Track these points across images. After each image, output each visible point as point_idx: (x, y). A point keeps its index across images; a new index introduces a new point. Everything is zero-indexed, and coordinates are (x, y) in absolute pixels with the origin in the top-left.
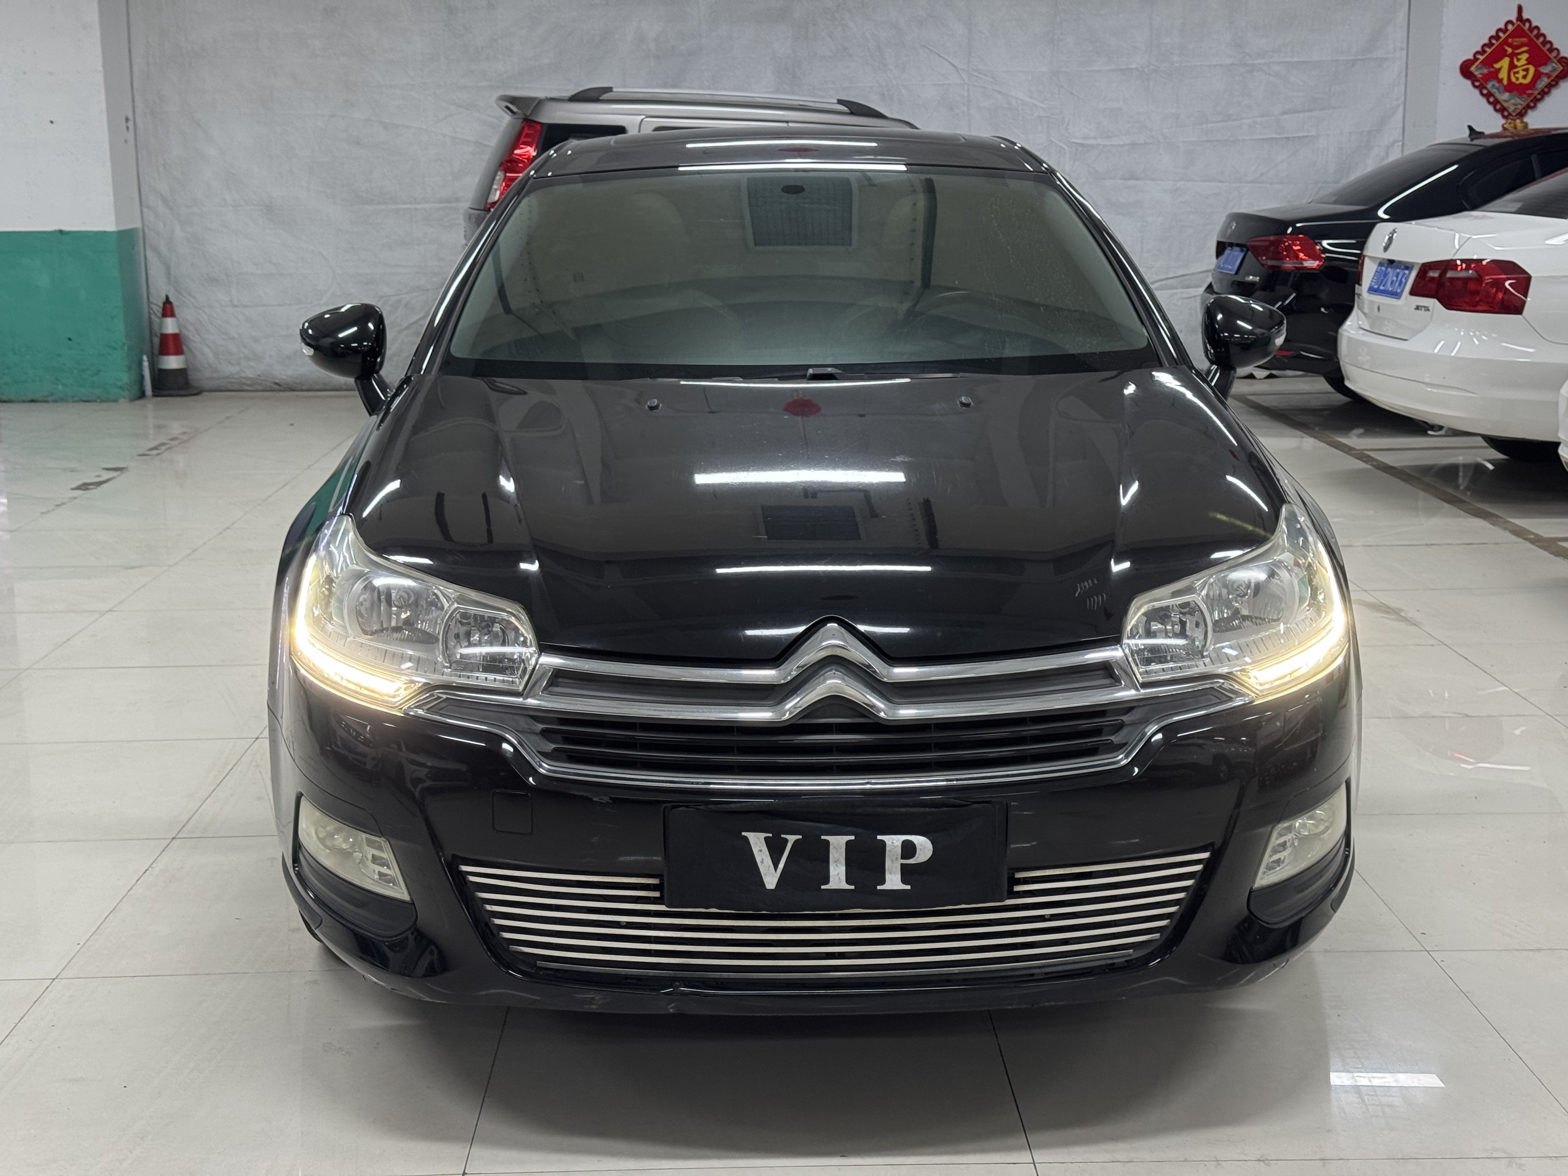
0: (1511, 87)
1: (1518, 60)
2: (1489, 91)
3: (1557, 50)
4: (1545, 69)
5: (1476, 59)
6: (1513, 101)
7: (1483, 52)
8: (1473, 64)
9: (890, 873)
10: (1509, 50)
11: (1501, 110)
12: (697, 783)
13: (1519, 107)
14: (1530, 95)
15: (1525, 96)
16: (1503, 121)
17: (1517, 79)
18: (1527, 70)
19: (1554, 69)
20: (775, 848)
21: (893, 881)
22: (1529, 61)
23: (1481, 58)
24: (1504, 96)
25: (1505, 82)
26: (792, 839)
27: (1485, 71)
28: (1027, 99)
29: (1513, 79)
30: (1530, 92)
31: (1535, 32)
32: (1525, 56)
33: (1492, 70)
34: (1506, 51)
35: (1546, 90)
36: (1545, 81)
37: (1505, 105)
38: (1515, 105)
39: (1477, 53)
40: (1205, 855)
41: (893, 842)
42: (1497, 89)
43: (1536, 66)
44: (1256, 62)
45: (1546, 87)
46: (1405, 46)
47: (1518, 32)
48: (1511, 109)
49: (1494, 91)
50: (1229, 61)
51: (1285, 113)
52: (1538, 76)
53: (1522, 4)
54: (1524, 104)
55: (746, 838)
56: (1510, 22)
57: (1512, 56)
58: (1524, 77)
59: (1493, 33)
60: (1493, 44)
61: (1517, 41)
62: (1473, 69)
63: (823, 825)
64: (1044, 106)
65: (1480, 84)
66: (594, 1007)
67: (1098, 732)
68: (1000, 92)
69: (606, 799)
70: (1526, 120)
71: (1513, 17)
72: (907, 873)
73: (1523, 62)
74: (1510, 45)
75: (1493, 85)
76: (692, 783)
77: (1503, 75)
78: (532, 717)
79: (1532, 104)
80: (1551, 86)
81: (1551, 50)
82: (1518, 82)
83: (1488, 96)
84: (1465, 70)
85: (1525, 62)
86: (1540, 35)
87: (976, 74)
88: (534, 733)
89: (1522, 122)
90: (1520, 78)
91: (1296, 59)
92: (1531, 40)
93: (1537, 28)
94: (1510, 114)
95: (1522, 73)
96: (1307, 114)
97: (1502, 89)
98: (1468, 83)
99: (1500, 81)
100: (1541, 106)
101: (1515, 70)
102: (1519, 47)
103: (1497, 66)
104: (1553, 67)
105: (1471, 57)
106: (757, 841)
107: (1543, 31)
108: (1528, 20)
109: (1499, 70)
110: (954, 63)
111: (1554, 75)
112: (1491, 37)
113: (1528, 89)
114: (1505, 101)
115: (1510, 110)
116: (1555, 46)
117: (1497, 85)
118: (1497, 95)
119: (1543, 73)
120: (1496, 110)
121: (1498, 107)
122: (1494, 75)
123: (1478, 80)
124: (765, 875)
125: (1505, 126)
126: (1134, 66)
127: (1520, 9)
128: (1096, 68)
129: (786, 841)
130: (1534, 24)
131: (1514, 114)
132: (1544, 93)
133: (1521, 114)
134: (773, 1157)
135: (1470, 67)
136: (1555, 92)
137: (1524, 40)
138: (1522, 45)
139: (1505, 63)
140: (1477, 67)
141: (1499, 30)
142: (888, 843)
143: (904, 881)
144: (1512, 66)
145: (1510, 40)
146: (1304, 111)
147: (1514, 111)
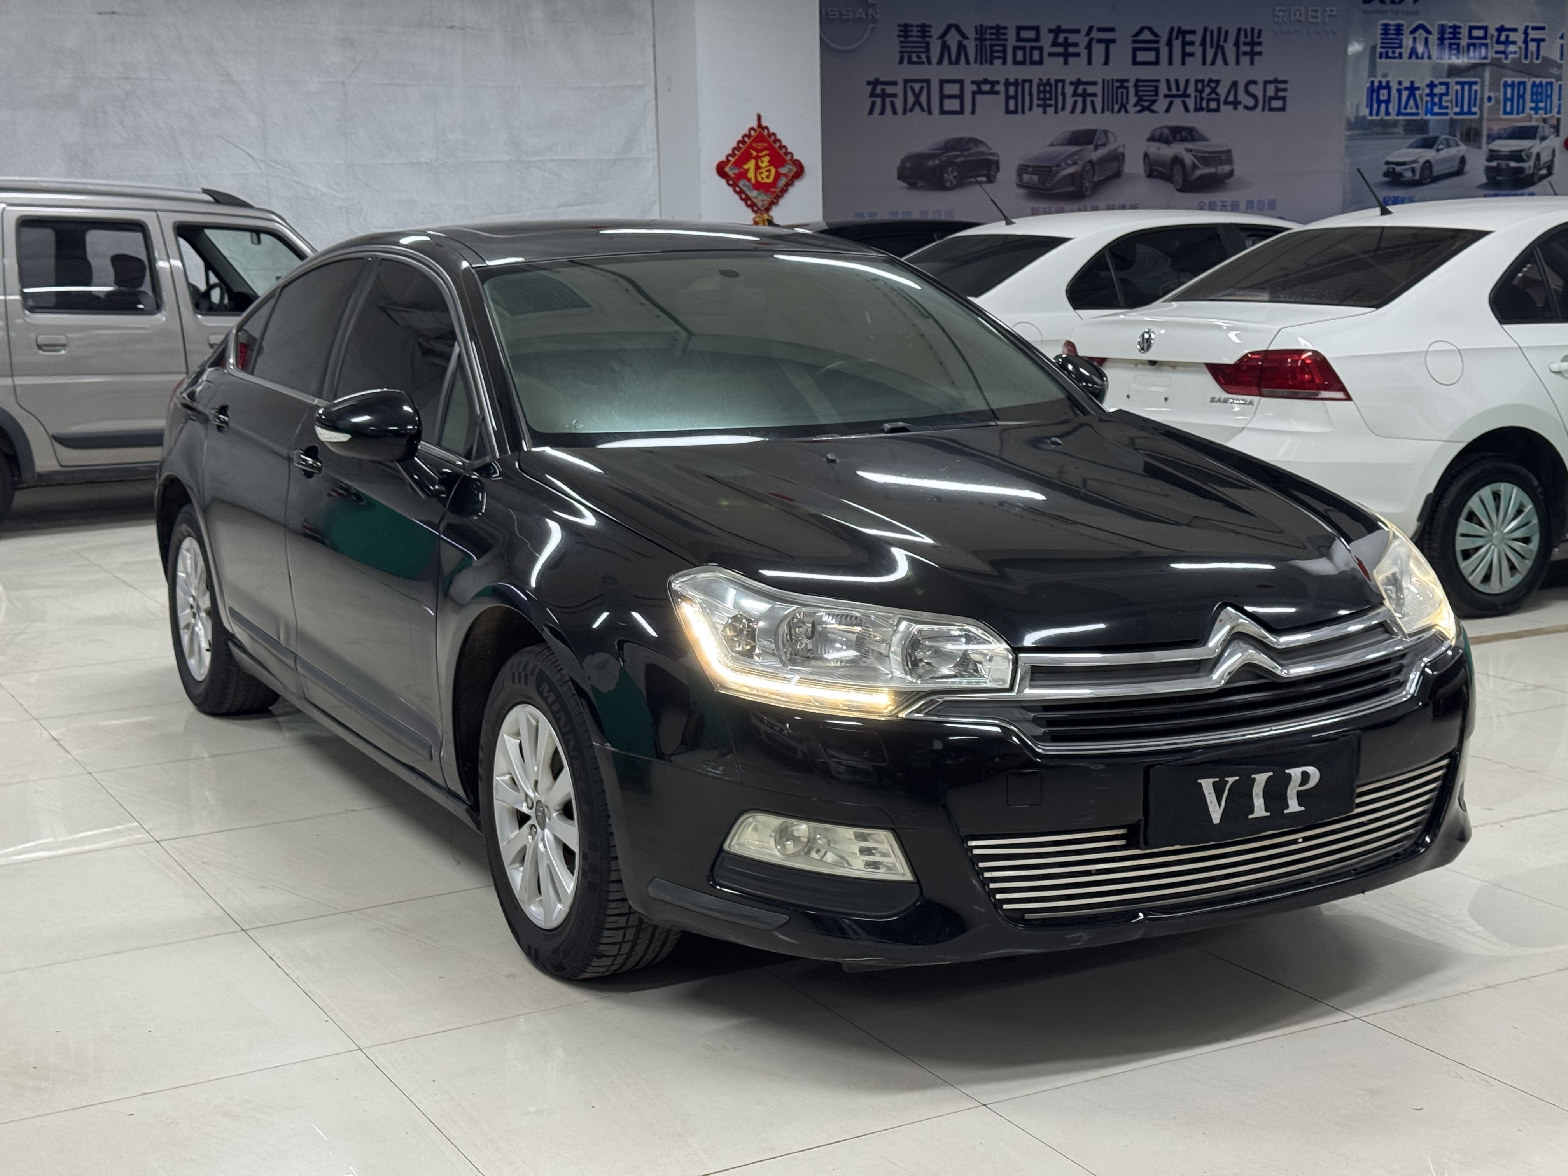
0: (758, 186)
1: (762, 162)
2: (741, 189)
3: (791, 153)
4: (783, 170)
5: (728, 161)
6: (760, 198)
7: (733, 155)
8: (726, 165)
9: (1291, 799)
10: (754, 153)
11: (752, 205)
12: (1160, 745)
13: (766, 202)
14: (773, 192)
15: (770, 193)
16: (753, 215)
17: (762, 178)
18: (769, 171)
19: (790, 170)
20: (1218, 790)
21: (1294, 806)
22: (771, 163)
23: (732, 159)
24: (753, 194)
25: (753, 181)
26: (1231, 780)
27: (737, 171)
28: (326, 190)
29: (760, 179)
30: (773, 190)
31: (773, 138)
32: (766, 159)
33: (742, 170)
34: (751, 154)
35: (785, 188)
36: (782, 182)
37: (755, 201)
38: (763, 201)
39: (729, 155)
40: (1445, 762)
41: (1296, 773)
42: (748, 187)
43: (776, 167)
44: (531, 159)
45: (785, 186)
46: (655, 147)
47: (760, 138)
48: (760, 204)
49: (745, 189)
50: (507, 158)
51: (560, 206)
52: (778, 176)
53: (761, 114)
54: (769, 200)
55: (1200, 784)
56: (752, 129)
57: (757, 158)
58: (768, 177)
59: (740, 138)
60: (740, 148)
61: (760, 145)
62: (727, 169)
63: (1251, 767)
64: (343, 197)
65: (733, 182)
66: (1079, 944)
67: (1386, 676)
68: (298, 183)
69: (1101, 766)
70: (772, 213)
71: (754, 124)
72: (1301, 797)
73: (766, 164)
74: (755, 149)
75: (744, 184)
76: (1156, 746)
77: (751, 175)
78: (1022, 707)
79: (775, 201)
80: (789, 184)
81: (786, 153)
82: (763, 182)
83: (740, 193)
84: (721, 169)
85: (767, 164)
86: (777, 140)
87: (274, 165)
88: (1028, 721)
89: (769, 216)
90: (766, 178)
91: (565, 158)
92: (770, 145)
93: (774, 134)
94: (759, 209)
95: (766, 174)
96: (579, 207)
97: (751, 187)
98: (723, 182)
99: (749, 180)
100: (783, 202)
101: (760, 171)
102: (761, 151)
103: (746, 167)
104: (789, 169)
105: (723, 158)
106: (1207, 785)
107: (779, 137)
108: (767, 128)
109: (747, 171)
110: (250, 153)
111: (791, 175)
112: (739, 142)
113: (771, 187)
114: (755, 198)
115: (759, 206)
116: (790, 150)
117: (747, 183)
118: (749, 193)
119: (782, 174)
120: (748, 205)
121: (749, 203)
122: (743, 175)
123: (732, 179)
124: (1213, 812)
125: (756, 219)
126: (423, 160)
127: (759, 117)
128: (388, 161)
129: (1227, 782)
130: (772, 131)
131: (762, 209)
132: (784, 191)
133: (768, 209)
134: (1176, 1052)
135: (724, 168)
136: (792, 191)
137: (765, 144)
138: (764, 149)
139: (751, 165)
140: (730, 167)
141: (745, 136)
142: (1293, 775)
143: (1300, 805)
144: (758, 167)
145: (754, 145)
146: (576, 205)
147: (762, 206)
